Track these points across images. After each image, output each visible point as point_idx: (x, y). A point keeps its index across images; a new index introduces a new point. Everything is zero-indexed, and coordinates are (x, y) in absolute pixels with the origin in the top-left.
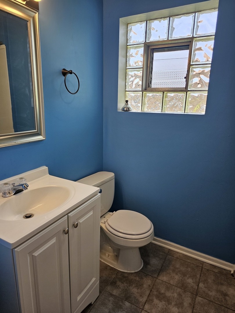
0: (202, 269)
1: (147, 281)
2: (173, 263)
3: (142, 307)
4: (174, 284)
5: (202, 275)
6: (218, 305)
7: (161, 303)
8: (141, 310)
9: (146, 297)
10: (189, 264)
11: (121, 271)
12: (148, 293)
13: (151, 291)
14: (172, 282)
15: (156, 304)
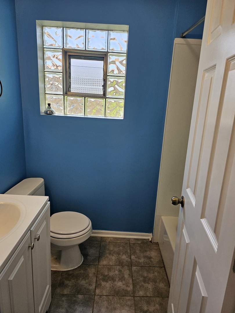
0: (130, 244)
1: (91, 270)
2: (108, 247)
3: (94, 294)
4: (113, 264)
5: (131, 249)
6: (148, 267)
7: (108, 283)
8: (94, 296)
9: (95, 284)
10: (120, 243)
11: (65, 271)
12: (94, 280)
13: (97, 277)
14: (111, 263)
15: (105, 286)
